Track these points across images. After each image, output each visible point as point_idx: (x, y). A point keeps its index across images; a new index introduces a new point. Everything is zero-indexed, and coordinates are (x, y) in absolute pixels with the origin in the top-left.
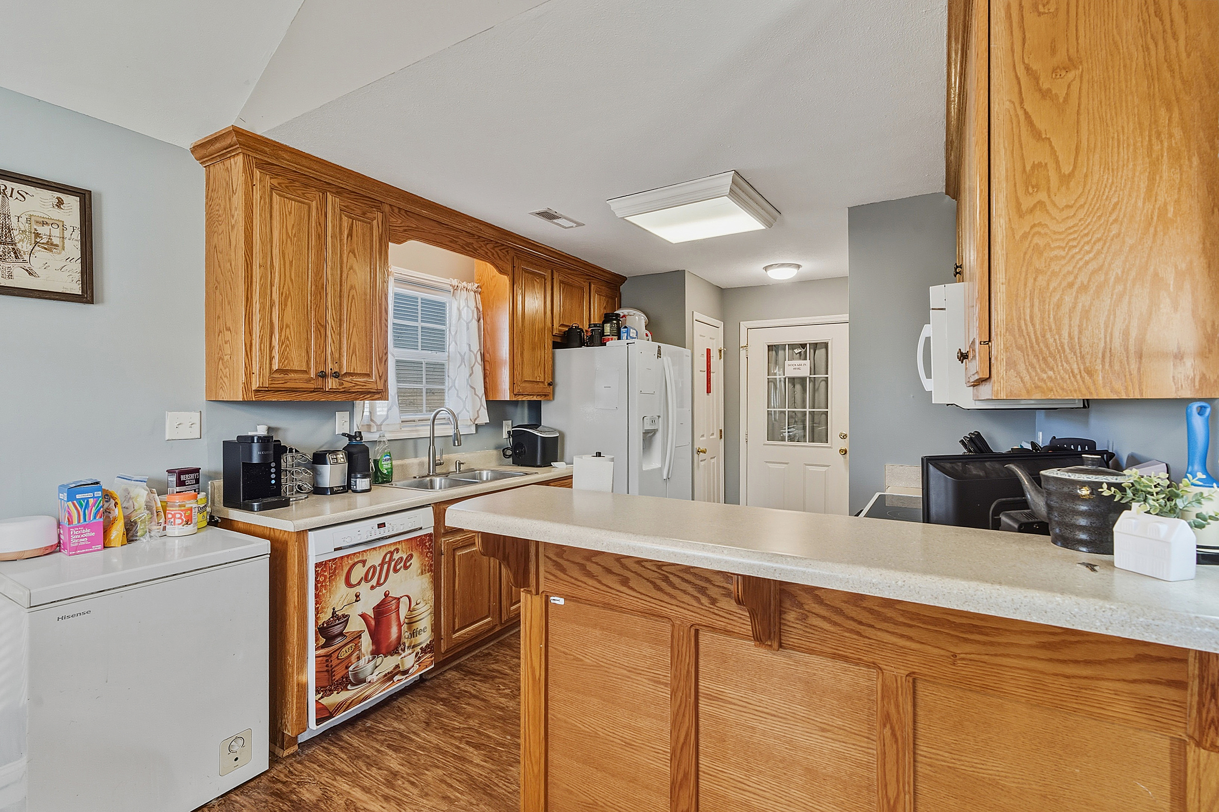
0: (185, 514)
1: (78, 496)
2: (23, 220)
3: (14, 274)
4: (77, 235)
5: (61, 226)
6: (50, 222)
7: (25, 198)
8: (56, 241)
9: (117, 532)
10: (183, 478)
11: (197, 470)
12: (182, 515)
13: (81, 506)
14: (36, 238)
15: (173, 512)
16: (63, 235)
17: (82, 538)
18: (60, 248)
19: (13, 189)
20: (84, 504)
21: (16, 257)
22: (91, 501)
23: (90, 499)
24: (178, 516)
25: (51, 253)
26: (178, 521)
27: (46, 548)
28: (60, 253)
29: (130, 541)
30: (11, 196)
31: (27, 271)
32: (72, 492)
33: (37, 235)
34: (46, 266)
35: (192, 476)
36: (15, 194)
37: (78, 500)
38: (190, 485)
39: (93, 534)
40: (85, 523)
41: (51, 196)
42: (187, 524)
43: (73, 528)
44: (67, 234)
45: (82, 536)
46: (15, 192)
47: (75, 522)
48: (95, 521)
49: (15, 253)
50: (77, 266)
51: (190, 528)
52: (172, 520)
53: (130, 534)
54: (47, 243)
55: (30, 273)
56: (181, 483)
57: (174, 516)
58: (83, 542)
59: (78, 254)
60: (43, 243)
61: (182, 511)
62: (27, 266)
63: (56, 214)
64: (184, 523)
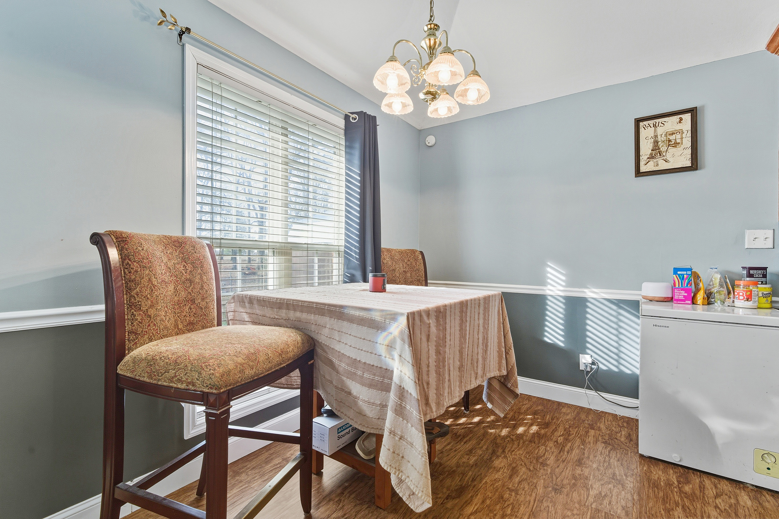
0: (746, 293)
1: (679, 273)
2: (663, 136)
3: (659, 164)
4: (689, 134)
5: (681, 133)
6: (675, 132)
7: (664, 124)
8: (678, 141)
9: (700, 296)
10: (752, 272)
11: (765, 269)
12: (743, 294)
13: (680, 278)
14: (669, 143)
15: (738, 291)
16: (682, 136)
17: (680, 295)
18: (681, 144)
19: (659, 122)
20: (681, 277)
21: (660, 155)
22: (685, 276)
23: (685, 275)
24: (741, 294)
25: (676, 149)
26: (741, 298)
27: (665, 298)
28: (680, 147)
29: (709, 303)
30: (658, 126)
31: (665, 160)
32: (676, 270)
33: (670, 141)
34: (673, 156)
35: (760, 272)
36: (660, 124)
37: (679, 275)
38: (757, 277)
39: (686, 294)
40: (682, 288)
41: (676, 118)
42: (747, 300)
43: (676, 289)
44: (684, 136)
45: (681, 294)
46: (660, 123)
47: (677, 286)
48: (687, 287)
49: (660, 153)
50: (689, 151)
51: (749, 304)
52: (737, 296)
53: (709, 299)
54: (674, 143)
55: (666, 161)
56: (750, 276)
57: (738, 294)
58: (681, 297)
59: (689, 144)
60: (673, 144)
61: (744, 291)
62: (665, 158)
63: (679, 127)
64: (745, 299)
